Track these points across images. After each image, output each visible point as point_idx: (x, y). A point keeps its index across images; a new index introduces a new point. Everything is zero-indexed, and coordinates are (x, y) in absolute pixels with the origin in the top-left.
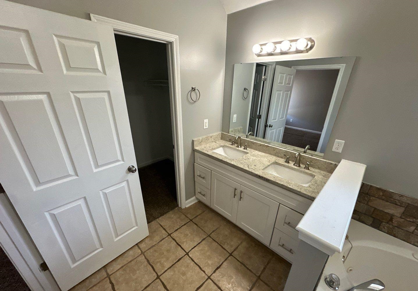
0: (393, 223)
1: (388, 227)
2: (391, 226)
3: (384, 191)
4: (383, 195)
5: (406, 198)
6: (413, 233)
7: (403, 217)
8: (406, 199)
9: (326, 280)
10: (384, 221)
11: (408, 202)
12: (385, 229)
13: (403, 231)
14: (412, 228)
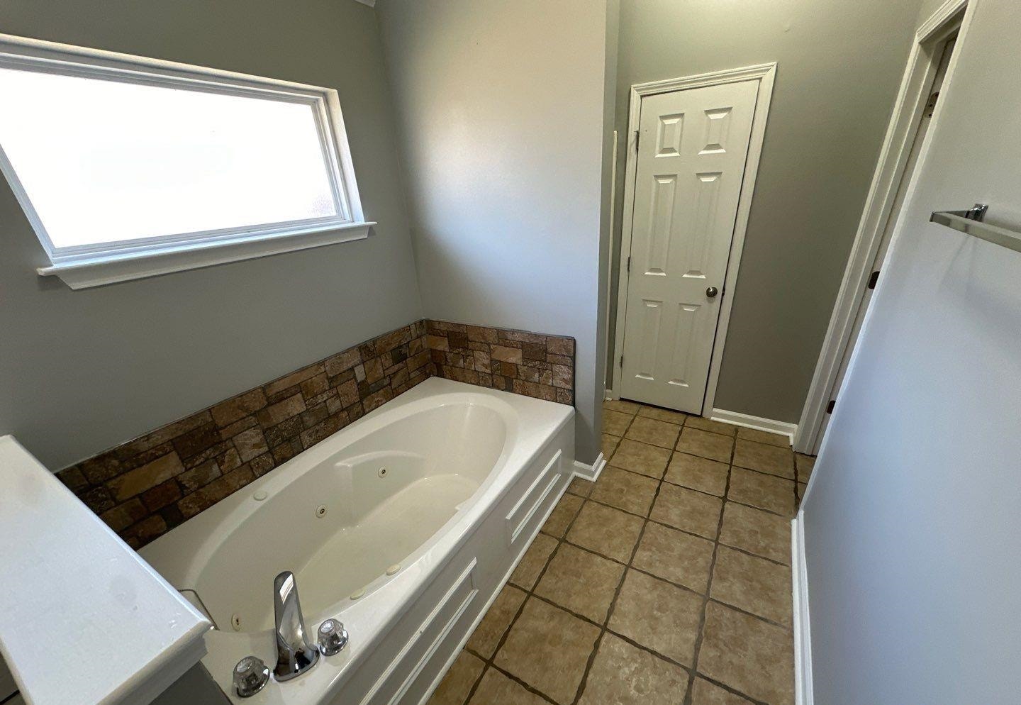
0: (189, 488)
1: (191, 502)
2: (193, 495)
3: (113, 454)
4: (122, 462)
5: (159, 435)
6: (223, 474)
7: (189, 466)
8: (160, 437)
9: (241, 692)
10: (176, 499)
11: (167, 438)
12: (191, 508)
13: (211, 485)
14: (215, 468)
